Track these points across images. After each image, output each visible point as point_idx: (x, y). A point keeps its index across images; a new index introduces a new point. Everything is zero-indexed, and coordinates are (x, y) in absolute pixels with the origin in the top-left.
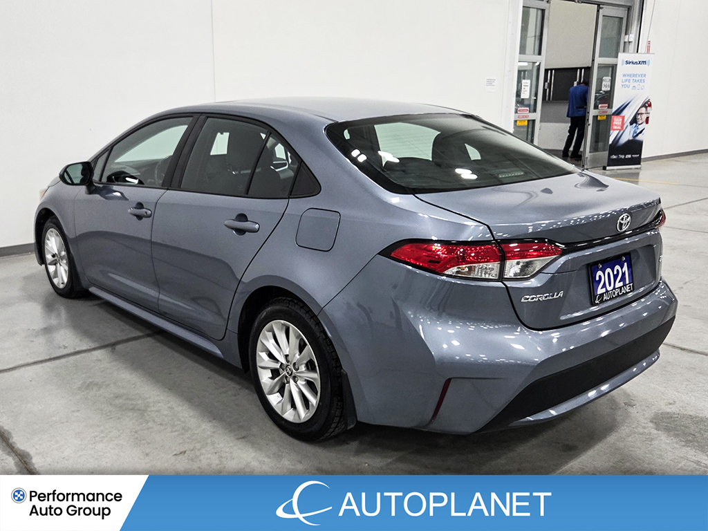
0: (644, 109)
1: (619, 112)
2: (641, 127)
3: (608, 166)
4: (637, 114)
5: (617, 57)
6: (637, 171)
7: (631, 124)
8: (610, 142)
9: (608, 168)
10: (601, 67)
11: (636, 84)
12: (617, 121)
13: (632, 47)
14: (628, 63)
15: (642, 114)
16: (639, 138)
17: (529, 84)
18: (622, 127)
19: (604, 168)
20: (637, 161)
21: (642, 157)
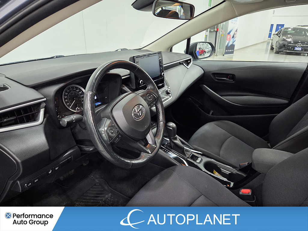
0: (236, 32)
1: (229, 33)
2: (235, 39)
3: (225, 54)
4: (234, 34)
6: (232, 56)
7: (232, 38)
8: (226, 45)
9: (225, 55)
11: (235, 22)
12: (229, 37)
15: (235, 34)
16: (234, 43)
18: (230, 39)
19: (223, 55)
20: (232, 53)
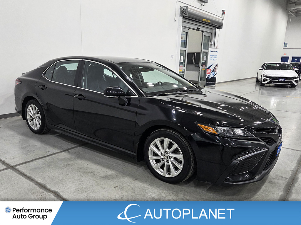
1: (209, 68)
4: (214, 69)
5: (208, 49)
6: (214, 87)
10: (204, 52)
11: (214, 59)
12: (208, 71)
13: (212, 46)
14: (212, 51)
17: (183, 57)
19: (205, 86)
20: (214, 84)
21: (216, 82)
